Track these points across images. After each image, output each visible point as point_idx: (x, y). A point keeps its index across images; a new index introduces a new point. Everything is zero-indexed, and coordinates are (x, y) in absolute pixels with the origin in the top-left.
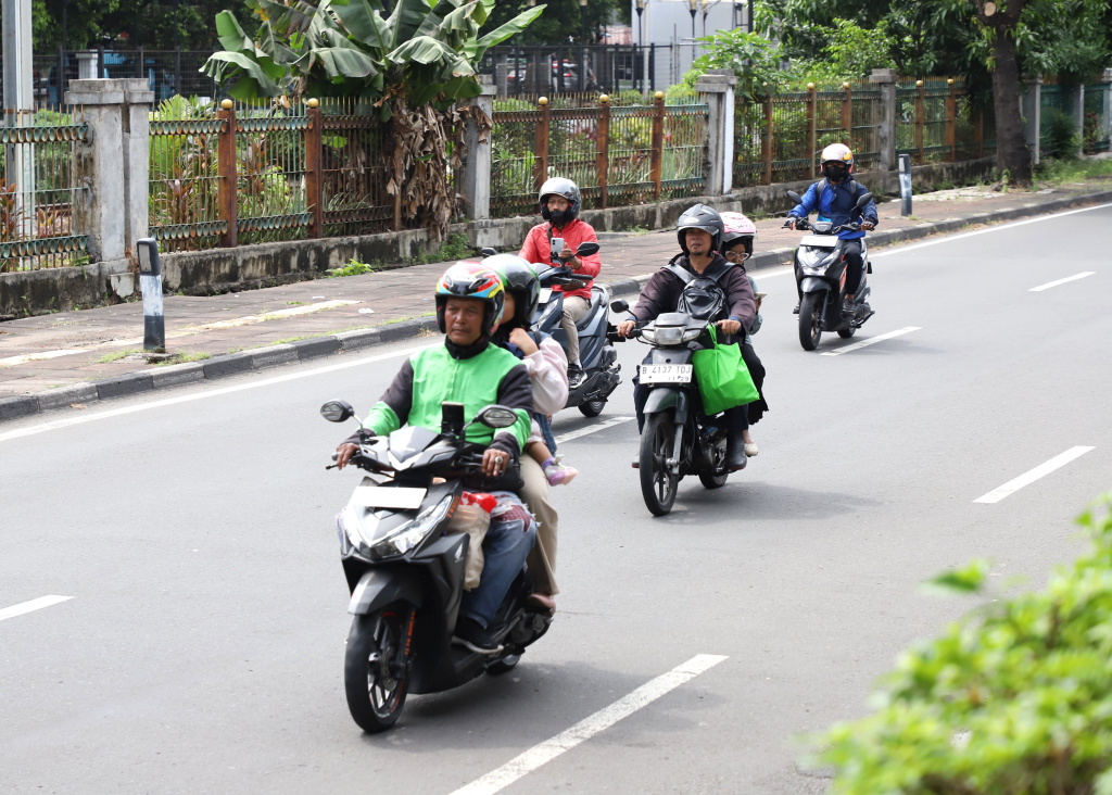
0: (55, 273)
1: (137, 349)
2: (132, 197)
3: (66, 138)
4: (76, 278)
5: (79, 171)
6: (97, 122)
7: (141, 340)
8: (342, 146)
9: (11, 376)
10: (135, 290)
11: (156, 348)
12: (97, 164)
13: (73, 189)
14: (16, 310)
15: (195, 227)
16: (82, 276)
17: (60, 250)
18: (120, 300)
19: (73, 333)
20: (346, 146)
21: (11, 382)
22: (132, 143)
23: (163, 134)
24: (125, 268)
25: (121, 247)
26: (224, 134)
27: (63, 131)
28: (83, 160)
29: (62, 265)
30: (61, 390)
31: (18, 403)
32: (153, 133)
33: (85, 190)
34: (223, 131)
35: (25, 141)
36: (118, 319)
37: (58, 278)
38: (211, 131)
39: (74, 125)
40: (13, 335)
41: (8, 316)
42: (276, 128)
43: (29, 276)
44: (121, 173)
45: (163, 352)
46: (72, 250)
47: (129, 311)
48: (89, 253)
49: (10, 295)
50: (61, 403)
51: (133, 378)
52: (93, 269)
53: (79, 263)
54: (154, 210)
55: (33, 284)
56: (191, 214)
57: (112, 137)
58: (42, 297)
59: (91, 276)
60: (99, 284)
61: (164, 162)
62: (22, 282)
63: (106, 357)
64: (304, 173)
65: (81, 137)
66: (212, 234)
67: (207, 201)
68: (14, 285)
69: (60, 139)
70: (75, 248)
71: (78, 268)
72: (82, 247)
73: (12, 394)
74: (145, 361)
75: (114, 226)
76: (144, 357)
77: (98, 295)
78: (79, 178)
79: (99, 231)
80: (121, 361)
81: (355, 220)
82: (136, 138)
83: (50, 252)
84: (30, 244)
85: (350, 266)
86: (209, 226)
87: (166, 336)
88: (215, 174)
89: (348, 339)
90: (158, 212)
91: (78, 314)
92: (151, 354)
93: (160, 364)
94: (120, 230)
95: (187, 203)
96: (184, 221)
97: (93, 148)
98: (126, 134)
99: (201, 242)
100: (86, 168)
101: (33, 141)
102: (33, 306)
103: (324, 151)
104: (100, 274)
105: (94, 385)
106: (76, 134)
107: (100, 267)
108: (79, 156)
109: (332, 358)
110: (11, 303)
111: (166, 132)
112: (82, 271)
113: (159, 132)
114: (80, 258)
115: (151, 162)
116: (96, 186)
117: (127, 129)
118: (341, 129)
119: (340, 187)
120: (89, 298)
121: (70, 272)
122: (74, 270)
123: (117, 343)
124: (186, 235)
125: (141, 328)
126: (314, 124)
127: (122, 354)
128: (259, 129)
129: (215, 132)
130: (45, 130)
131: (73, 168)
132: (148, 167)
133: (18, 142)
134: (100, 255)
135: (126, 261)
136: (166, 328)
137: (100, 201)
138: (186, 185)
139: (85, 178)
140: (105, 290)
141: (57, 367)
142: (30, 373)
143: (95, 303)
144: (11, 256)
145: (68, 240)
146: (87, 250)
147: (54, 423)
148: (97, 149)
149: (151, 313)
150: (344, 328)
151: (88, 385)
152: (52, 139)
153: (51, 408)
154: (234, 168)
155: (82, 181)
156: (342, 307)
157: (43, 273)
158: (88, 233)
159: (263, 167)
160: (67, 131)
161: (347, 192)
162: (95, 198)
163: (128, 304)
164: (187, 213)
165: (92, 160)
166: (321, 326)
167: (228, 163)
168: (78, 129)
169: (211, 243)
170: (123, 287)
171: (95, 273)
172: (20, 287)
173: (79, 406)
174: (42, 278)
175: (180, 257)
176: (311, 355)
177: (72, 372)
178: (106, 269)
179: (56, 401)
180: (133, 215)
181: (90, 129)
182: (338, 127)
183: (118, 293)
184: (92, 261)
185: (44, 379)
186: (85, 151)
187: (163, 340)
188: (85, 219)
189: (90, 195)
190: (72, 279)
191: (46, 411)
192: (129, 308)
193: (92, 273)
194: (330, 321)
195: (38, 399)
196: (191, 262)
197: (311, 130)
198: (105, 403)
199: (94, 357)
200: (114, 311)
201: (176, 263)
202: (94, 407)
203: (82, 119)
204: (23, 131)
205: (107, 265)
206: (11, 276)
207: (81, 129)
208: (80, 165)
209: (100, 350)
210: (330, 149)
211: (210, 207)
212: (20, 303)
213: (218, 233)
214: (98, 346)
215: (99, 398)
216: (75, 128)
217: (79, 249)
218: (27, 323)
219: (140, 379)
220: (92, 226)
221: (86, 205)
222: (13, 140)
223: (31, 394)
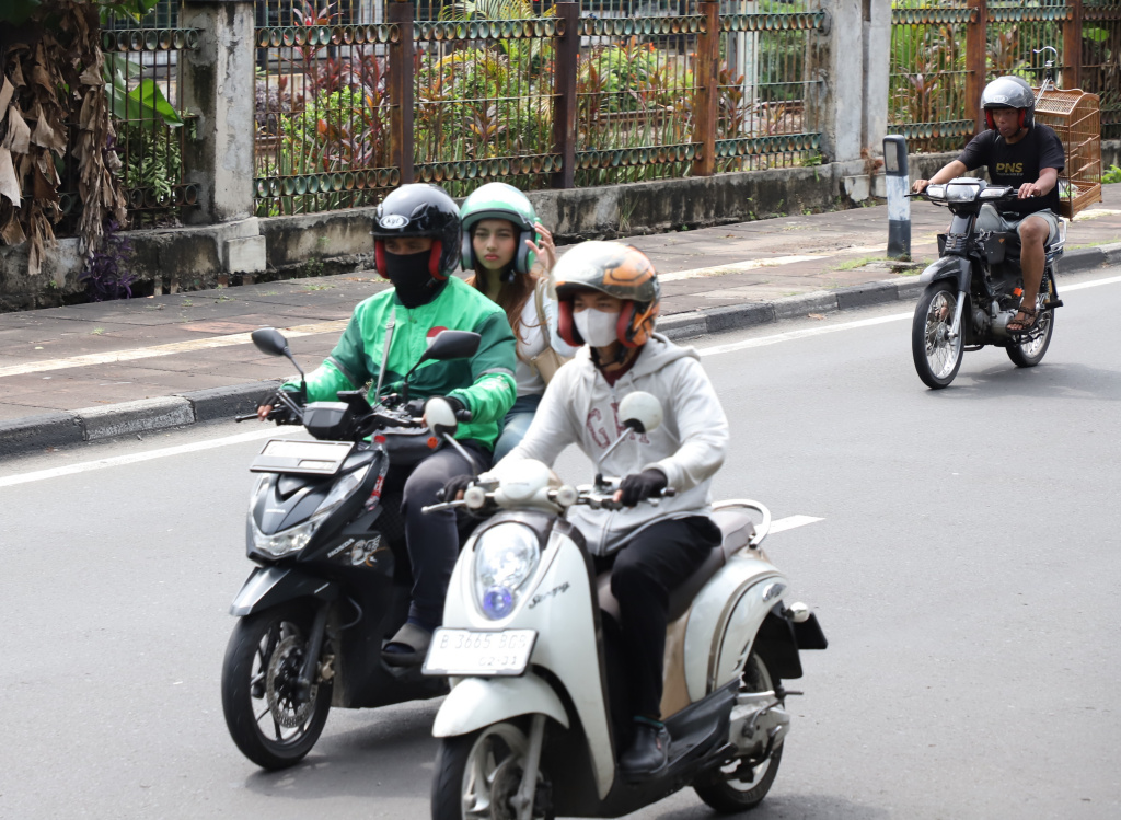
0: (785, 173)
1: (880, 257)
2: (870, 92)
3: (800, 26)
4: (807, 179)
5: (813, 63)
6: (835, 10)
7: (885, 247)
8: (1104, 38)
9: (742, 282)
10: (870, 194)
11: (900, 256)
12: (833, 55)
13: (806, 82)
14: (741, 213)
15: (939, 127)
16: (813, 178)
17: (791, 149)
18: (854, 205)
19: (806, 238)
20: (1109, 40)
21: (741, 288)
22: (872, 32)
23: (906, 23)
24: (860, 170)
25: (856, 147)
26: (974, 24)
27: (798, 18)
28: (818, 51)
29: (792, 165)
30: (798, 298)
31: (752, 310)
32: (895, 22)
33: (820, 84)
34: (973, 20)
35: (749, 29)
36: (854, 224)
37: (787, 178)
38: (959, 21)
39: (809, 12)
40: (741, 239)
41: (732, 219)
42: (1031, 19)
43: (756, 176)
44: (859, 66)
45: (908, 260)
46: (803, 149)
47: (866, 216)
48: (821, 153)
49: (735, 196)
50: (798, 312)
51: (876, 287)
52: (825, 170)
53: (811, 163)
54: (894, 106)
55: (760, 185)
56: (934, 112)
57: (851, 25)
58: (770, 199)
59: (823, 178)
60: (832, 187)
61: (906, 54)
62: (748, 183)
63: (844, 264)
64: (1060, 69)
65: (817, 26)
66: (956, 135)
67: (952, 96)
68: (740, 185)
69: (794, 27)
70: (806, 147)
71: (809, 169)
72: (815, 146)
73: (745, 301)
74: (888, 270)
75: (850, 124)
76: (888, 265)
77: (830, 198)
78: (813, 70)
79: (834, 129)
80: (862, 269)
81: (1116, 122)
82: (876, 27)
83: (779, 151)
84: (758, 142)
85: (1111, 173)
86: (954, 126)
87: (913, 243)
88: (962, 68)
89: (1114, 252)
90: (897, 110)
91: (810, 218)
92: (894, 262)
93: (906, 273)
94: (857, 128)
95: (930, 100)
96: (926, 119)
97: (829, 37)
98: (866, 23)
99: (944, 144)
100: (821, 59)
101: (757, 29)
102: (759, 209)
103: (1084, 45)
104: (833, 175)
105: (834, 293)
106: (811, 22)
107: (833, 168)
108: (814, 47)
109: (1095, 272)
110: (736, 205)
111: (910, 22)
112: (814, 172)
113: (902, 21)
114: (812, 158)
115: (892, 55)
116: (832, 79)
117: (867, 17)
118: (1104, 21)
119: (1100, 85)
120: (820, 201)
121: (800, 173)
122: (805, 171)
123: (856, 249)
124: (928, 135)
125: (885, 235)
126: (1074, 14)
127: (863, 261)
128: (1012, 19)
129: (963, 22)
130: (778, 17)
131: (807, 60)
132: (889, 59)
133: (740, 30)
134: (834, 155)
135: (862, 162)
136: (912, 235)
137: (836, 96)
138: (929, 80)
139: (820, 71)
140: (838, 193)
141: (792, 273)
142: (763, 280)
143: (826, 207)
144: (737, 154)
145: (799, 138)
146: (820, 150)
147: (791, 333)
148: (834, 39)
149: (896, 217)
150: (1109, 239)
151: (827, 294)
152: (785, 27)
153: (787, 317)
154: (984, 63)
155: (817, 74)
156: (1104, 217)
157: (772, 174)
158: (821, 130)
159: (1015, 62)
160: (802, 18)
161: (1108, 91)
162: (829, 92)
163: (865, 208)
164: (930, 110)
165: (828, 51)
166: (1082, 236)
167: (977, 56)
168: (814, 17)
169: (955, 144)
170: (858, 191)
171: (828, 175)
172: (746, 188)
173: (817, 316)
174: (771, 178)
175: (921, 159)
176: (1072, 268)
177: (808, 280)
178: (840, 171)
179: (793, 310)
180: (872, 112)
181: (827, 17)
182: (1100, 18)
183: (852, 197)
184: (825, 161)
185: (778, 286)
186: (821, 41)
187: (908, 248)
188: (819, 115)
189: (825, 89)
190: (802, 181)
191: (782, 320)
192: (866, 213)
193: (824, 175)
194: (1092, 232)
195: (773, 307)
196: (932, 164)
197: (1070, 21)
198: (846, 313)
199: (831, 264)
200: (849, 215)
201: (917, 166)
202: (834, 318)
203: (818, 6)
204: (745, 18)
205: (841, 165)
206: (737, 176)
207: (818, 17)
208: (814, 56)
209: (837, 257)
210: (1091, 42)
211: (955, 105)
212: (746, 206)
213: (964, 133)
214: (834, 252)
215: (839, 308)
216: (811, 16)
217: (811, 148)
218: (755, 226)
219: (884, 289)
220: (826, 123)
221: (820, 100)
222: (735, 28)
223: (766, 302)
